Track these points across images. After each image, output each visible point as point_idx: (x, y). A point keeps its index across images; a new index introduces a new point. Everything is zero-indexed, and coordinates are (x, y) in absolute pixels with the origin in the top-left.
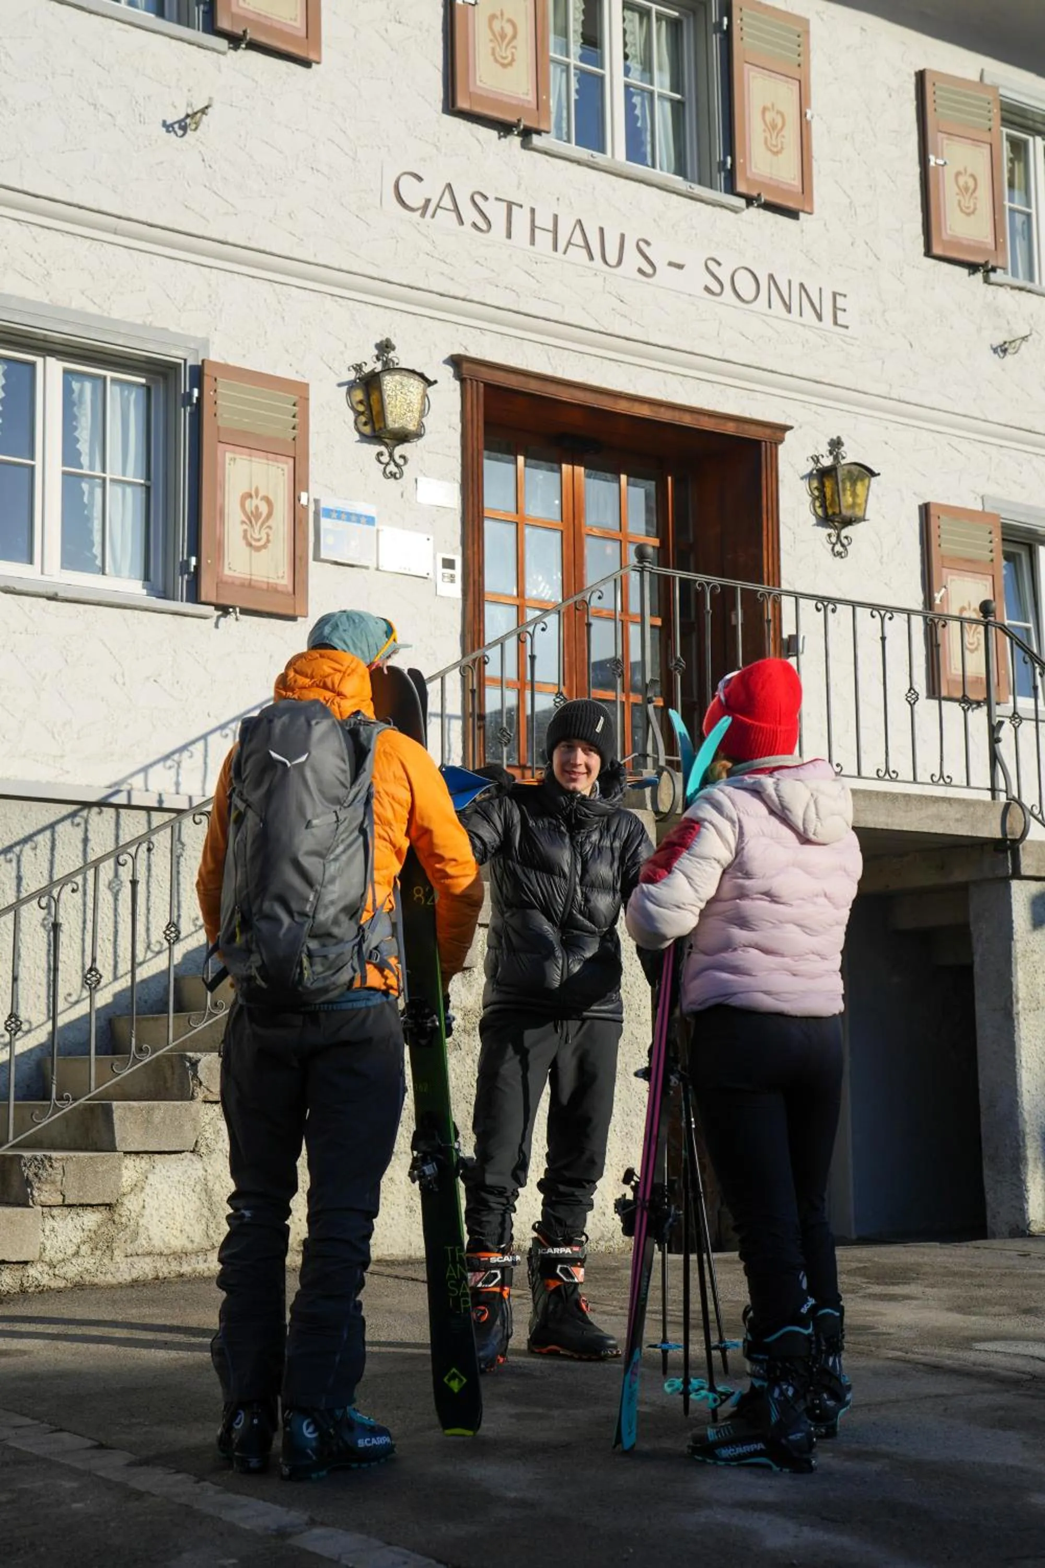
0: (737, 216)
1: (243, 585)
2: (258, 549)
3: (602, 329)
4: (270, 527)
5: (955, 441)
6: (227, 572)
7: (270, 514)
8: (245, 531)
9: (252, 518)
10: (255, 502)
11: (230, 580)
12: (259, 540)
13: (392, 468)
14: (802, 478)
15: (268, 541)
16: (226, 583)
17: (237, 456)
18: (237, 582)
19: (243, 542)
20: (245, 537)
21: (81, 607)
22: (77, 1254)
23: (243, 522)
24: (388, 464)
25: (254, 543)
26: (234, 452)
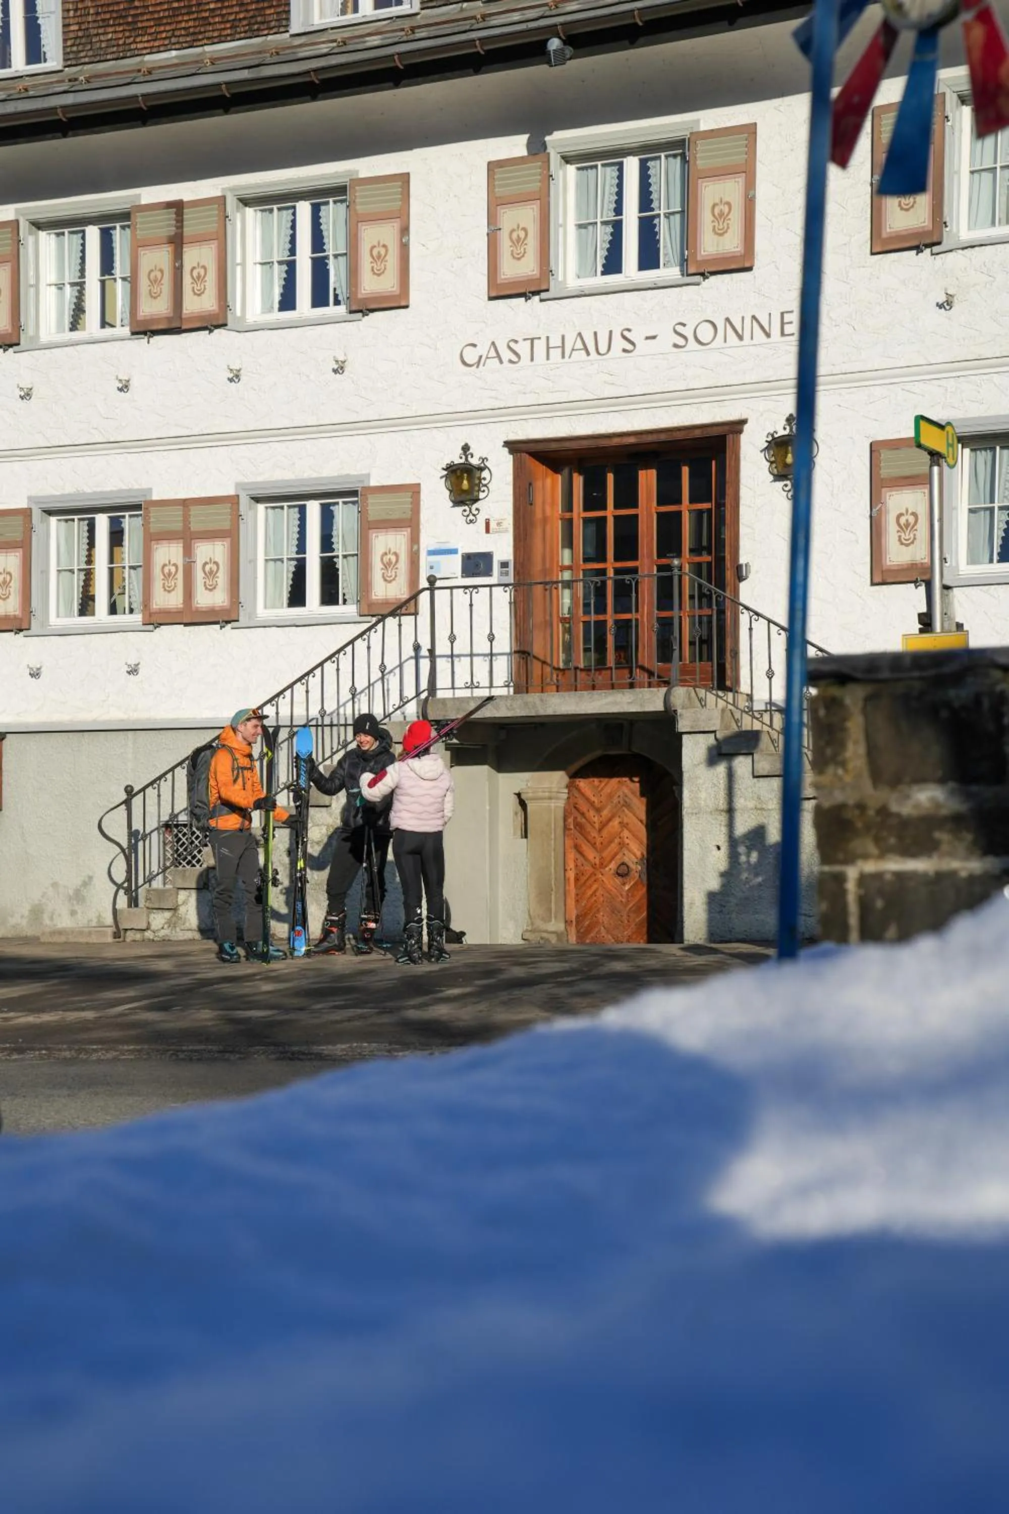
0: (700, 286)
1: (382, 604)
2: (390, 582)
3: (596, 397)
4: (397, 568)
5: (908, 386)
6: (374, 597)
7: (397, 561)
8: (383, 573)
9: (387, 565)
10: (388, 557)
11: (376, 602)
12: (391, 576)
13: (471, 517)
14: (761, 451)
15: (396, 576)
16: (374, 604)
17: (379, 534)
18: (380, 602)
19: (382, 580)
20: (383, 577)
21: (311, 628)
22: (163, 928)
23: (382, 569)
24: (468, 516)
25: (388, 579)
26: (377, 532)
